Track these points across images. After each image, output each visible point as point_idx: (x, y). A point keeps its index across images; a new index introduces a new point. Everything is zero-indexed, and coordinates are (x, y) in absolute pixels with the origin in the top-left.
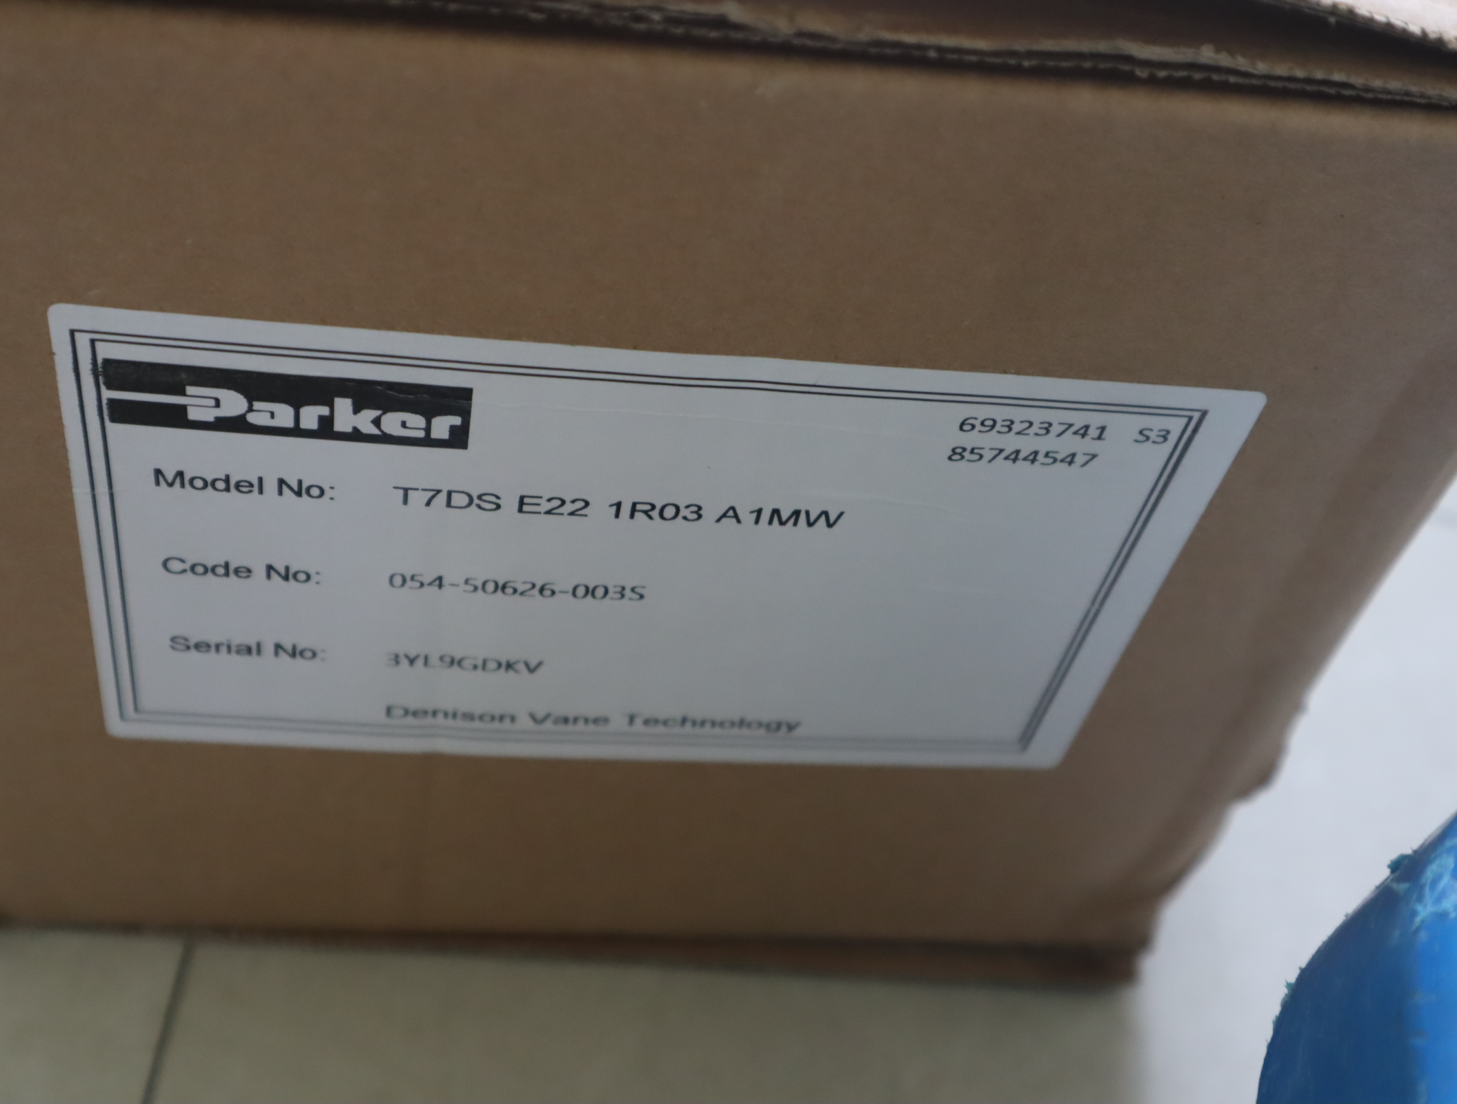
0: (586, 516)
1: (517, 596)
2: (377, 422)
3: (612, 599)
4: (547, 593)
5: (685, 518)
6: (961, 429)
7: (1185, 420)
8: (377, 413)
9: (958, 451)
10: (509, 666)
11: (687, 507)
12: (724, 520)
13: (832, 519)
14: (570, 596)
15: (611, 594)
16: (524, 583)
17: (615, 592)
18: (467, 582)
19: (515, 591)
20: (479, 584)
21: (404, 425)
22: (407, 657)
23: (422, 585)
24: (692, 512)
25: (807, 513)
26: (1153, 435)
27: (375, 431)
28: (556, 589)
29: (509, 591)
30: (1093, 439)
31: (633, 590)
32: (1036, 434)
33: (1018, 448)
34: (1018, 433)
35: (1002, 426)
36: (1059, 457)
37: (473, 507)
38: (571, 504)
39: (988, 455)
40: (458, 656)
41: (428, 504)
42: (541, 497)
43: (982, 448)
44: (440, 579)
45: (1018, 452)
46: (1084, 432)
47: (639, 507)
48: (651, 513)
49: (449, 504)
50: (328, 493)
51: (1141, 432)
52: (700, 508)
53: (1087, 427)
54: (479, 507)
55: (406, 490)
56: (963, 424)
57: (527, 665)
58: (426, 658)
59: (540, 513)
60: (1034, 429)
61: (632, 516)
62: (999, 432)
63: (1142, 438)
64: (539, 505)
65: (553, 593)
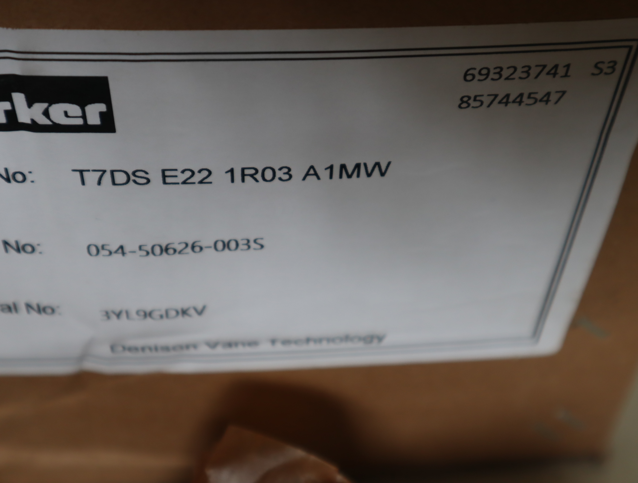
0: (211, 183)
1: (177, 255)
2: (46, 113)
3: (242, 250)
4: (197, 249)
5: (280, 179)
6: (465, 80)
7: (626, 50)
8: (45, 105)
9: (465, 99)
10: (184, 312)
11: (280, 169)
12: (308, 178)
13: (383, 168)
14: (213, 250)
15: (241, 246)
16: (180, 243)
17: (243, 244)
18: (140, 248)
19: (175, 251)
20: (149, 249)
21: (66, 114)
22: (114, 312)
23: (111, 253)
24: (284, 173)
25: (365, 165)
26: (604, 67)
27: (47, 122)
28: (203, 244)
29: (171, 251)
30: (562, 77)
31: (255, 241)
32: (520, 78)
33: (508, 92)
34: (507, 79)
35: (495, 73)
36: (539, 97)
37: (131, 183)
38: (199, 174)
39: (487, 100)
40: (148, 309)
41: (99, 183)
42: (176, 170)
43: (482, 96)
44: (122, 247)
45: (508, 96)
46: (554, 72)
47: (247, 172)
48: (256, 176)
49: (114, 183)
50: (29, 177)
51: (596, 66)
52: (289, 170)
53: (556, 67)
54: (135, 182)
55: (81, 172)
56: (466, 75)
57: (195, 309)
58: (127, 313)
59: (178, 183)
60: (518, 74)
61: (243, 180)
62: (493, 79)
63: (596, 71)
64: (176, 176)
65: (201, 249)
